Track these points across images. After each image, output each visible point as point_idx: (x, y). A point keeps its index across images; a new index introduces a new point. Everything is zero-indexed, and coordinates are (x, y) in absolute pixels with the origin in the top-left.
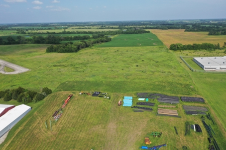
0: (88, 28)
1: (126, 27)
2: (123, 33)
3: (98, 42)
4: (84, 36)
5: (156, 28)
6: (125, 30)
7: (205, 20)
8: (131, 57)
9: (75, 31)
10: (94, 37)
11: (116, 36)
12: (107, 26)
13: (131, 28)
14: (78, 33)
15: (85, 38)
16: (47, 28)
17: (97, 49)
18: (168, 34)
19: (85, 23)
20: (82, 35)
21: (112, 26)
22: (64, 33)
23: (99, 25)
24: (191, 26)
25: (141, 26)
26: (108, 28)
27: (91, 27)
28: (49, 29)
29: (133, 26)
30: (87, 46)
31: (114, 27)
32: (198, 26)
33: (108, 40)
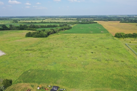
0: (58, 20)
1: (81, 19)
2: (79, 23)
3: (62, 30)
4: (54, 25)
5: (100, 20)
6: (80, 21)
7: (130, 15)
8: (86, 43)
9: (49, 21)
10: (60, 26)
11: (75, 25)
12: (69, 19)
13: (84, 20)
14: (51, 23)
15: (54, 26)
16: (32, 19)
17: (61, 35)
18: (109, 24)
19: (56, 16)
20: (52, 24)
21: (72, 19)
22: (42, 23)
23: (65, 18)
24: (123, 19)
25: (91, 19)
26: (70, 20)
27: (59, 19)
28: (34, 20)
29: (85, 19)
30: (55, 32)
31: (74, 19)
32: (128, 19)
33: (70, 28)
